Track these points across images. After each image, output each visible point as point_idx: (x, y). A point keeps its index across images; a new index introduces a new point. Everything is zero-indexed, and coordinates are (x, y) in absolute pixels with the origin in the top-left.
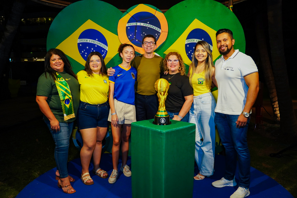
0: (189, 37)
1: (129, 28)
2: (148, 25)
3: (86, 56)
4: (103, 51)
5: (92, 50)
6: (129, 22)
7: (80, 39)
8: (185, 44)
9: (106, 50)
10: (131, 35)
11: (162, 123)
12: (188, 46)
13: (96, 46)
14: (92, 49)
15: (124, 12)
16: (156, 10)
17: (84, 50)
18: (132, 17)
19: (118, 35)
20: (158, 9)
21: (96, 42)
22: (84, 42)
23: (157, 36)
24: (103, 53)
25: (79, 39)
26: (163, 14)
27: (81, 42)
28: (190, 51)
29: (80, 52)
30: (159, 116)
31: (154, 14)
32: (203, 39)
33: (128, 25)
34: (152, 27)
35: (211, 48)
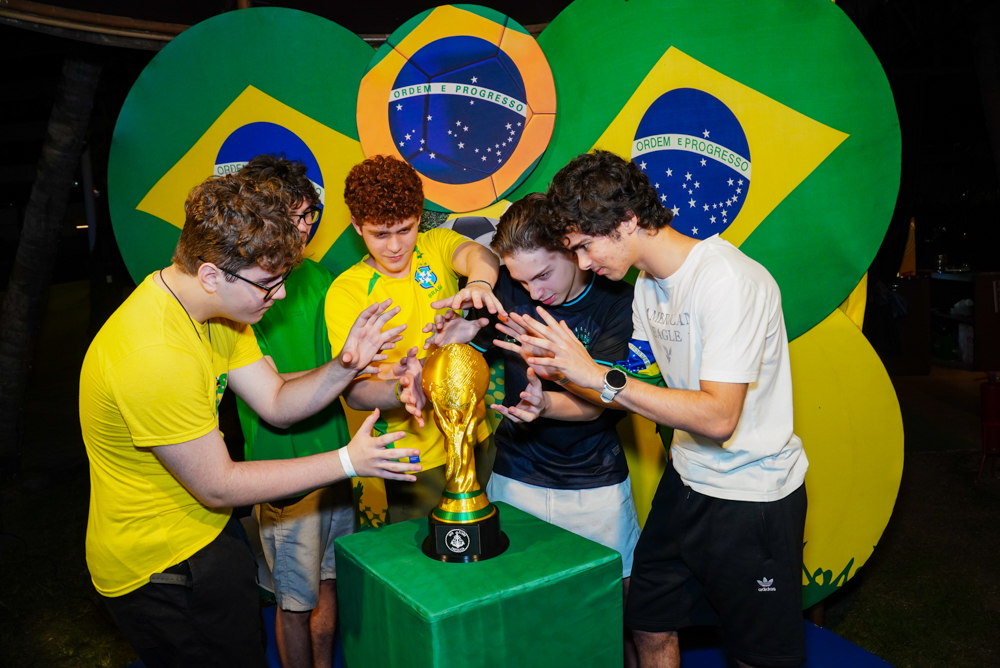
0: (644, 130)
1: (399, 107)
6: (398, 84)
7: (222, 166)
8: (633, 160)
11: (454, 550)
12: (643, 166)
15: (382, 43)
16: (505, 25)
18: (411, 61)
20: (510, 20)
23: (513, 133)
25: (217, 163)
26: (531, 38)
30: (449, 516)
31: (496, 44)
32: (707, 134)
33: (397, 95)
34: (489, 95)
35: (745, 167)
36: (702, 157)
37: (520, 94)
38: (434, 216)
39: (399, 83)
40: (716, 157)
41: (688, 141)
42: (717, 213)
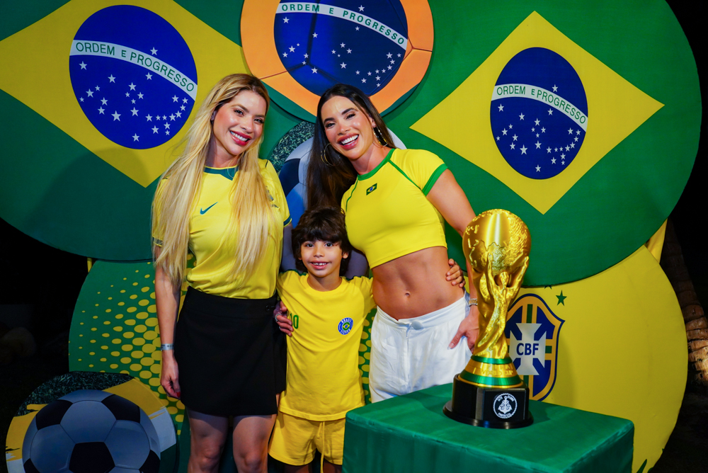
1: (286, 20)
2: (359, 18)
3: (101, 111)
4: (175, 99)
5: (131, 92)
7: (83, 42)
8: (492, 102)
9: (188, 97)
10: (292, 49)
12: (501, 108)
13: (149, 76)
14: (132, 87)
17: (98, 88)
19: (241, 45)
21: (152, 63)
22: (99, 54)
24: (176, 107)
25: (75, 39)
27: (84, 53)
28: (507, 128)
29: (79, 91)
32: (555, 88)
33: (285, 8)
34: (374, 25)
35: (582, 120)
36: (549, 107)
40: (561, 109)
41: (540, 93)
42: (557, 156)
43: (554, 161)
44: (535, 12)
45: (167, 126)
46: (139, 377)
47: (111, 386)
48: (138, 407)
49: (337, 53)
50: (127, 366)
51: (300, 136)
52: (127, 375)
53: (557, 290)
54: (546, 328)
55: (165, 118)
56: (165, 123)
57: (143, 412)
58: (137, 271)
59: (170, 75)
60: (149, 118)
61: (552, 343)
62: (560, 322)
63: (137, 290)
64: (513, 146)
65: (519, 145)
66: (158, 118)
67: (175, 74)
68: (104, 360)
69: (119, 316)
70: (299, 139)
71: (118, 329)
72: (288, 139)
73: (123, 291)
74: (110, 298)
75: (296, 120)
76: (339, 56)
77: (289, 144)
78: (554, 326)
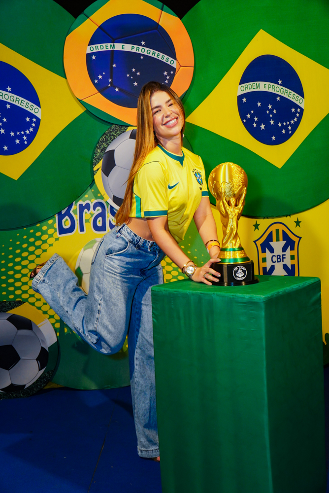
0: (245, 79)
1: (94, 57)
4: (28, 119)
6: (91, 43)
8: (238, 96)
9: (36, 117)
11: (238, 279)
12: (244, 100)
13: (8, 106)
15: (79, 14)
16: (162, 10)
18: (100, 27)
19: (66, 78)
20: (165, 6)
21: (9, 97)
24: (29, 125)
26: (178, 19)
28: (250, 113)
31: (157, 22)
32: (280, 82)
33: (92, 49)
34: (153, 53)
35: (301, 102)
36: (277, 95)
37: (173, 54)
38: (118, 128)
39: (93, 41)
40: (285, 96)
41: (270, 86)
42: (286, 128)
43: (284, 132)
44: (261, 30)
45: (25, 138)
46: (28, 302)
47: (11, 309)
48: (30, 321)
49: (130, 76)
50: (20, 296)
51: (113, 135)
52: (20, 301)
53: (294, 218)
54: (290, 243)
55: (22, 133)
56: (23, 135)
57: (34, 323)
58: (18, 235)
59: (22, 104)
60: (12, 134)
61: (294, 253)
62: (299, 239)
63: (20, 247)
64: (255, 125)
65: (259, 124)
66: (18, 133)
67: (25, 103)
68: (4, 293)
69: (10, 265)
70: (112, 137)
71: (11, 273)
72: (105, 137)
73: (11, 248)
74: (3, 254)
75: (108, 124)
76: (132, 78)
77: (106, 141)
78: (295, 242)
